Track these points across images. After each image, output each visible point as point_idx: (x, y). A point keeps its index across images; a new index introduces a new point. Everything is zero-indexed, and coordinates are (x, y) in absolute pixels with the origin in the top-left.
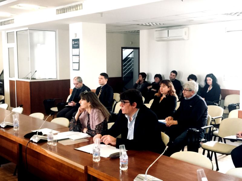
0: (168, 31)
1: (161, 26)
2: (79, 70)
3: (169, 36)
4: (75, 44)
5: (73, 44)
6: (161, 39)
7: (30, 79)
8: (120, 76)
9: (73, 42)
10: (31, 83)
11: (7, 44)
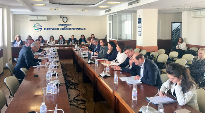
0: (200, 12)
1: (194, 9)
2: (141, 35)
3: (201, 15)
6: (195, 17)
8: (170, 39)
9: (138, 20)
10: (117, 41)
11: (109, 21)
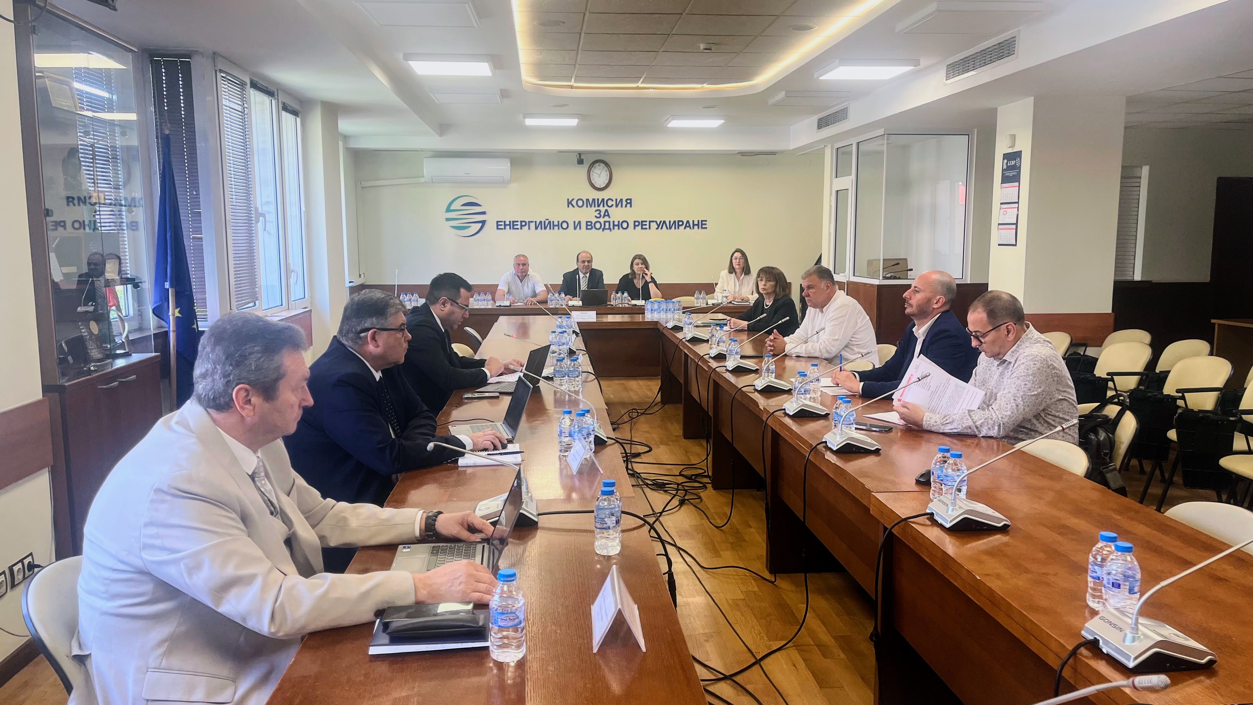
2: (1015, 245)
4: (1009, 168)
5: (1005, 167)
7: (881, 278)
9: (1006, 161)
10: (880, 287)
11: (836, 181)
